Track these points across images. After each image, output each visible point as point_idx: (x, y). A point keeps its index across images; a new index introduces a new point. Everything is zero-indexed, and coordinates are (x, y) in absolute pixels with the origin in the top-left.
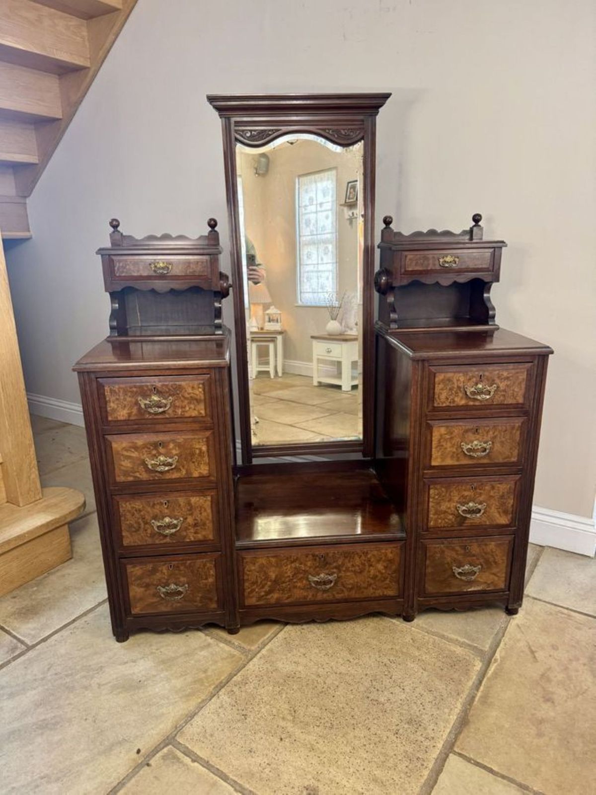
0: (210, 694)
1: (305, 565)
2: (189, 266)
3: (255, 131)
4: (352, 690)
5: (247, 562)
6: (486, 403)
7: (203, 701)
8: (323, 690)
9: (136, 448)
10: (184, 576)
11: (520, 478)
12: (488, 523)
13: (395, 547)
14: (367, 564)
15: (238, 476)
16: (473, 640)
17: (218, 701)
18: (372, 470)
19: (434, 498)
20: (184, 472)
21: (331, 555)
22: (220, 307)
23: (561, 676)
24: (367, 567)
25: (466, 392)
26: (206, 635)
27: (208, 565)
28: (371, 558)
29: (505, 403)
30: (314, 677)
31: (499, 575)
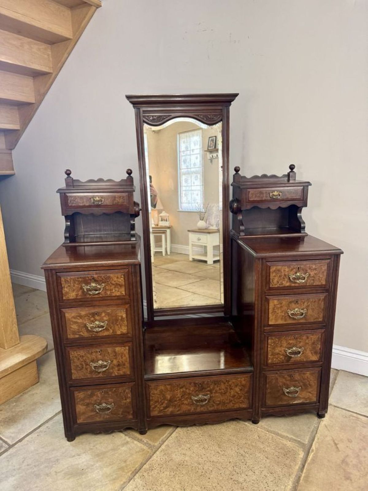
0: (128, 478)
1: (189, 390)
2: (115, 199)
3: (155, 116)
4: (221, 474)
5: (151, 388)
6: (302, 284)
7: (124, 483)
8: (203, 474)
9: (81, 317)
10: (111, 398)
11: (325, 331)
12: (305, 360)
13: (246, 377)
14: (229, 388)
15: (145, 328)
16: (297, 437)
17: (134, 483)
18: (230, 323)
19: (271, 345)
20: (111, 331)
21: (206, 383)
22: (134, 224)
23: (355, 461)
24: (229, 390)
25: (290, 278)
26: (126, 435)
27: (127, 391)
28: (231, 384)
29: (314, 284)
30: (196, 464)
31: (312, 392)
